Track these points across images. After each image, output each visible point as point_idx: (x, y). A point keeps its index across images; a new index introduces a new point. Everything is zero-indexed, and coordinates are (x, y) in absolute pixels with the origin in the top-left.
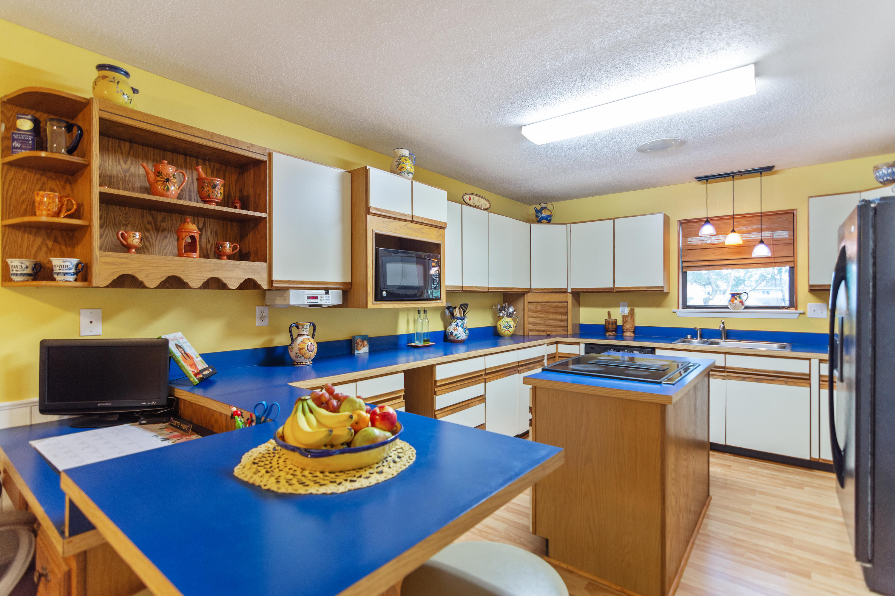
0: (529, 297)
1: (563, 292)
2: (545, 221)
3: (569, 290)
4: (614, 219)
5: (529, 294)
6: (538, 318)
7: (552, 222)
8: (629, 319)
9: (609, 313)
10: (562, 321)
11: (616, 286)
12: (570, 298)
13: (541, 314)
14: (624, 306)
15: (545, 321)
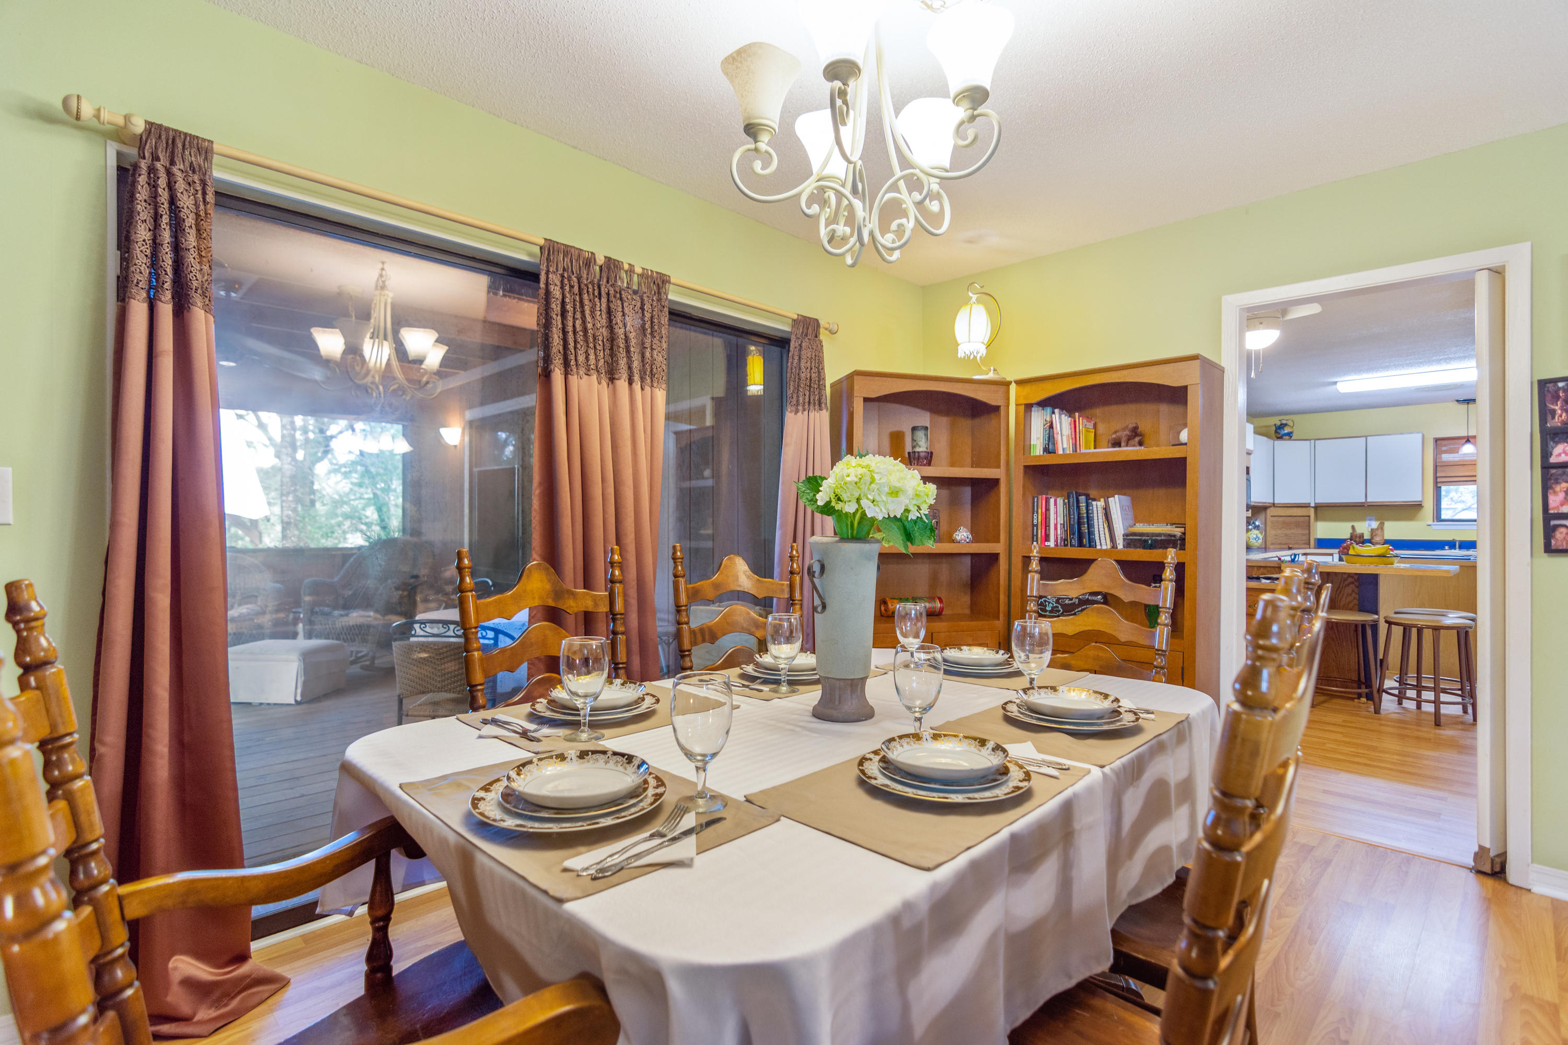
0: (1270, 512)
1: (1307, 506)
2: (1287, 437)
3: (1313, 505)
4: (1366, 437)
5: (1272, 509)
6: (1279, 532)
7: (1293, 438)
8: (1379, 532)
9: (1353, 527)
10: (1303, 535)
11: (1368, 500)
12: (1312, 511)
13: (1282, 528)
14: (1370, 520)
15: (1286, 535)
